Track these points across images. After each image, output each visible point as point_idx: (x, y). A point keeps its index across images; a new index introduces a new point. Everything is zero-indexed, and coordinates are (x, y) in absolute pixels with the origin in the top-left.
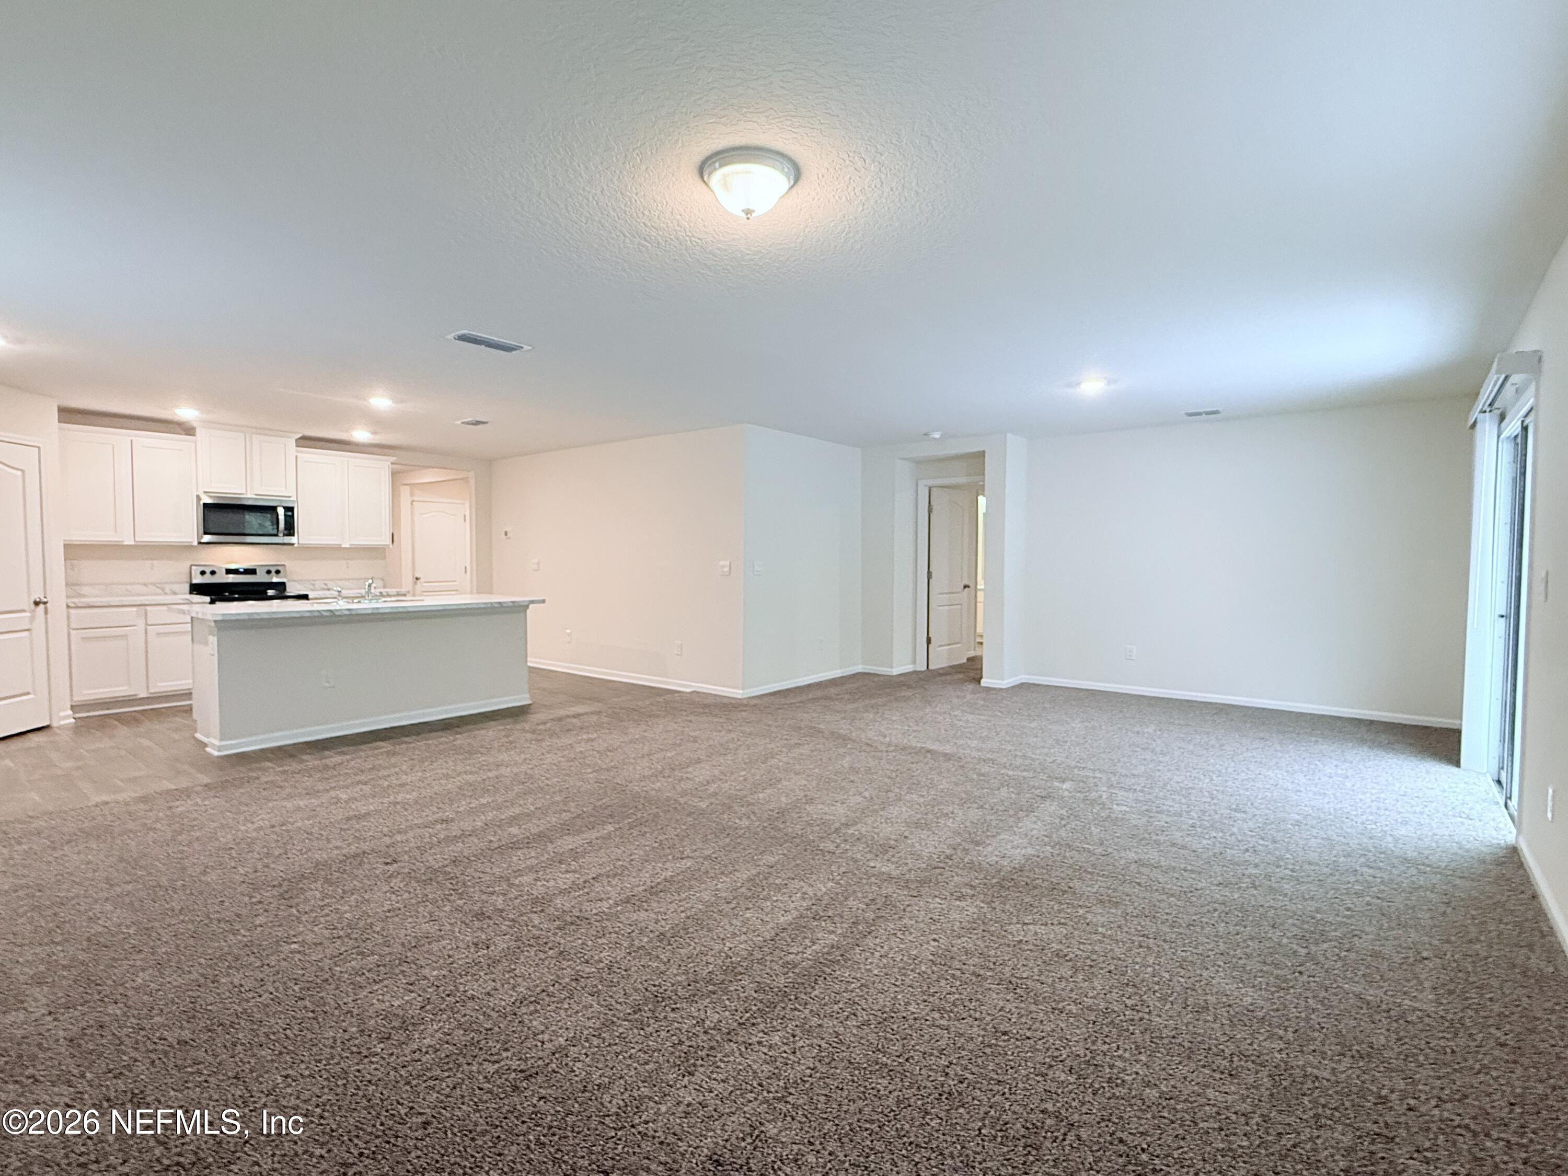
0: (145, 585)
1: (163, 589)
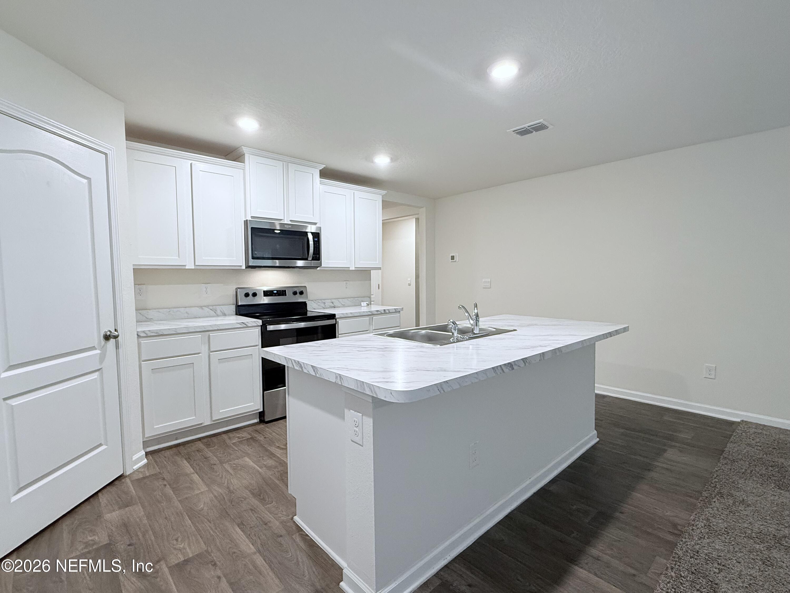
0: (201, 307)
1: (215, 311)
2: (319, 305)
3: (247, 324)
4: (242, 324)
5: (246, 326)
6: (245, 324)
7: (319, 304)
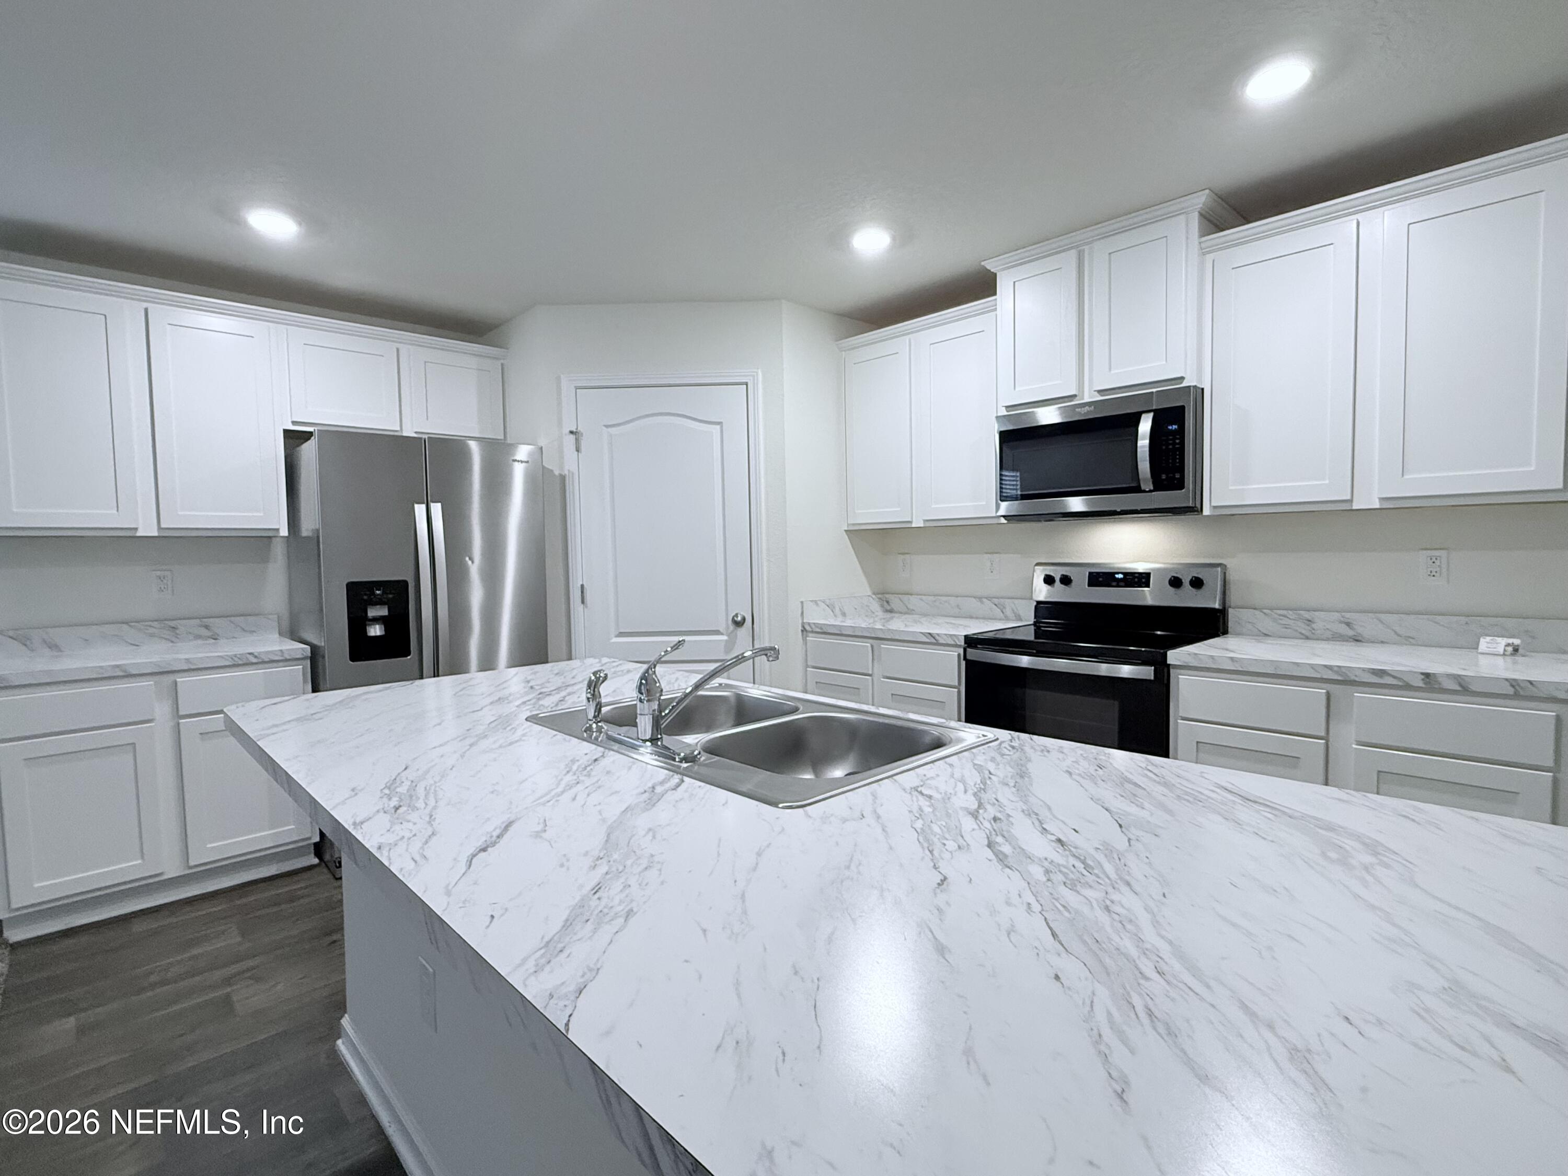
2: (1286, 627)
3: (937, 637)
4: (930, 637)
5: (935, 641)
6: (934, 638)
7: (1285, 621)
